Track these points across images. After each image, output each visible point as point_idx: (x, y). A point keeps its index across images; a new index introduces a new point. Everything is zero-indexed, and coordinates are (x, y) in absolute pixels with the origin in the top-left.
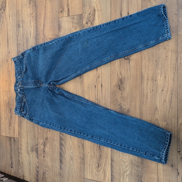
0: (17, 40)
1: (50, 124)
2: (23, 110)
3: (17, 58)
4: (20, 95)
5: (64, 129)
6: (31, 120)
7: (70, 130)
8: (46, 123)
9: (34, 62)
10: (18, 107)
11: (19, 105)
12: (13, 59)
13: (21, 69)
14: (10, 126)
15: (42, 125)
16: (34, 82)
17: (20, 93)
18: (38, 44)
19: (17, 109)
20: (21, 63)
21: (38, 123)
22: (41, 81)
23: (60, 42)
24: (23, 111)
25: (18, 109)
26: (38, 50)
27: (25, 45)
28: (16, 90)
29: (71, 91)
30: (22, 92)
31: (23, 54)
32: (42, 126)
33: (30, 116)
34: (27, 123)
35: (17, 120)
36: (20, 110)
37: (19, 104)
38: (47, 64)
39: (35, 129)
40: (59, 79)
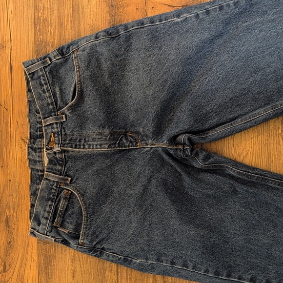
0: (36, 8)
1: (172, 263)
2: (63, 221)
3: (43, 63)
4: (53, 177)
5: (229, 275)
6: (96, 250)
7: (249, 277)
8: (158, 260)
9: (111, 74)
10: (46, 215)
11: (48, 209)
12: (27, 65)
13: (55, 96)
14: (5, 270)
15: (140, 264)
16: (112, 134)
17: (50, 170)
18: (120, 20)
19: (43, 221)
20: (53, 77)
21: (126, 261)
22: (138, 133)
23: (213, 13)
24: (62, 225)
25: (47, 218)
26: (128, 38)
27: (68, 25)
28: (35, 162)
29: (247, 161)
30: (59, 167)
31: (63, 52)
32: (142, 268)
33: (91, 241)
34: (73, 260)
35: (35, 251)
36: (53, 221)
37: (50, 203)
38: (166, 81)
39: (105, 277)
40: (207, 126)
